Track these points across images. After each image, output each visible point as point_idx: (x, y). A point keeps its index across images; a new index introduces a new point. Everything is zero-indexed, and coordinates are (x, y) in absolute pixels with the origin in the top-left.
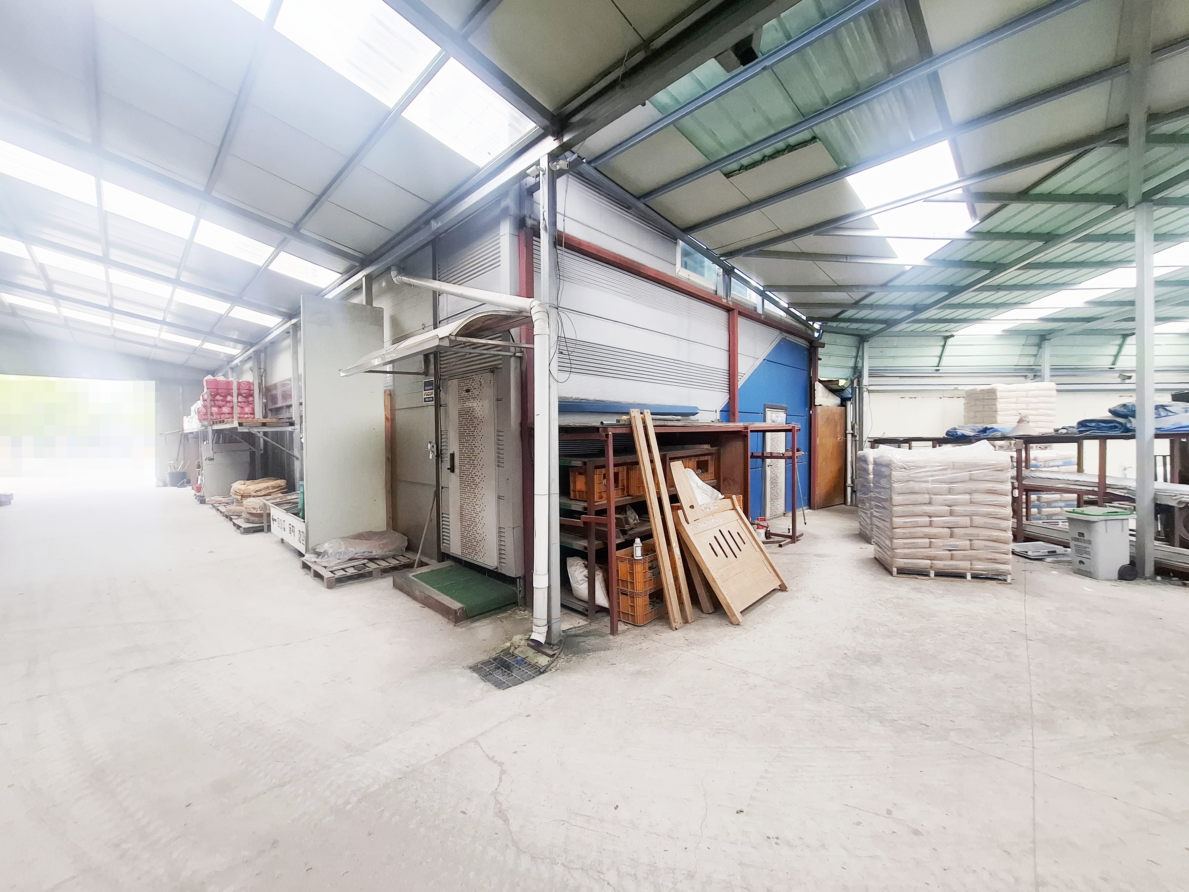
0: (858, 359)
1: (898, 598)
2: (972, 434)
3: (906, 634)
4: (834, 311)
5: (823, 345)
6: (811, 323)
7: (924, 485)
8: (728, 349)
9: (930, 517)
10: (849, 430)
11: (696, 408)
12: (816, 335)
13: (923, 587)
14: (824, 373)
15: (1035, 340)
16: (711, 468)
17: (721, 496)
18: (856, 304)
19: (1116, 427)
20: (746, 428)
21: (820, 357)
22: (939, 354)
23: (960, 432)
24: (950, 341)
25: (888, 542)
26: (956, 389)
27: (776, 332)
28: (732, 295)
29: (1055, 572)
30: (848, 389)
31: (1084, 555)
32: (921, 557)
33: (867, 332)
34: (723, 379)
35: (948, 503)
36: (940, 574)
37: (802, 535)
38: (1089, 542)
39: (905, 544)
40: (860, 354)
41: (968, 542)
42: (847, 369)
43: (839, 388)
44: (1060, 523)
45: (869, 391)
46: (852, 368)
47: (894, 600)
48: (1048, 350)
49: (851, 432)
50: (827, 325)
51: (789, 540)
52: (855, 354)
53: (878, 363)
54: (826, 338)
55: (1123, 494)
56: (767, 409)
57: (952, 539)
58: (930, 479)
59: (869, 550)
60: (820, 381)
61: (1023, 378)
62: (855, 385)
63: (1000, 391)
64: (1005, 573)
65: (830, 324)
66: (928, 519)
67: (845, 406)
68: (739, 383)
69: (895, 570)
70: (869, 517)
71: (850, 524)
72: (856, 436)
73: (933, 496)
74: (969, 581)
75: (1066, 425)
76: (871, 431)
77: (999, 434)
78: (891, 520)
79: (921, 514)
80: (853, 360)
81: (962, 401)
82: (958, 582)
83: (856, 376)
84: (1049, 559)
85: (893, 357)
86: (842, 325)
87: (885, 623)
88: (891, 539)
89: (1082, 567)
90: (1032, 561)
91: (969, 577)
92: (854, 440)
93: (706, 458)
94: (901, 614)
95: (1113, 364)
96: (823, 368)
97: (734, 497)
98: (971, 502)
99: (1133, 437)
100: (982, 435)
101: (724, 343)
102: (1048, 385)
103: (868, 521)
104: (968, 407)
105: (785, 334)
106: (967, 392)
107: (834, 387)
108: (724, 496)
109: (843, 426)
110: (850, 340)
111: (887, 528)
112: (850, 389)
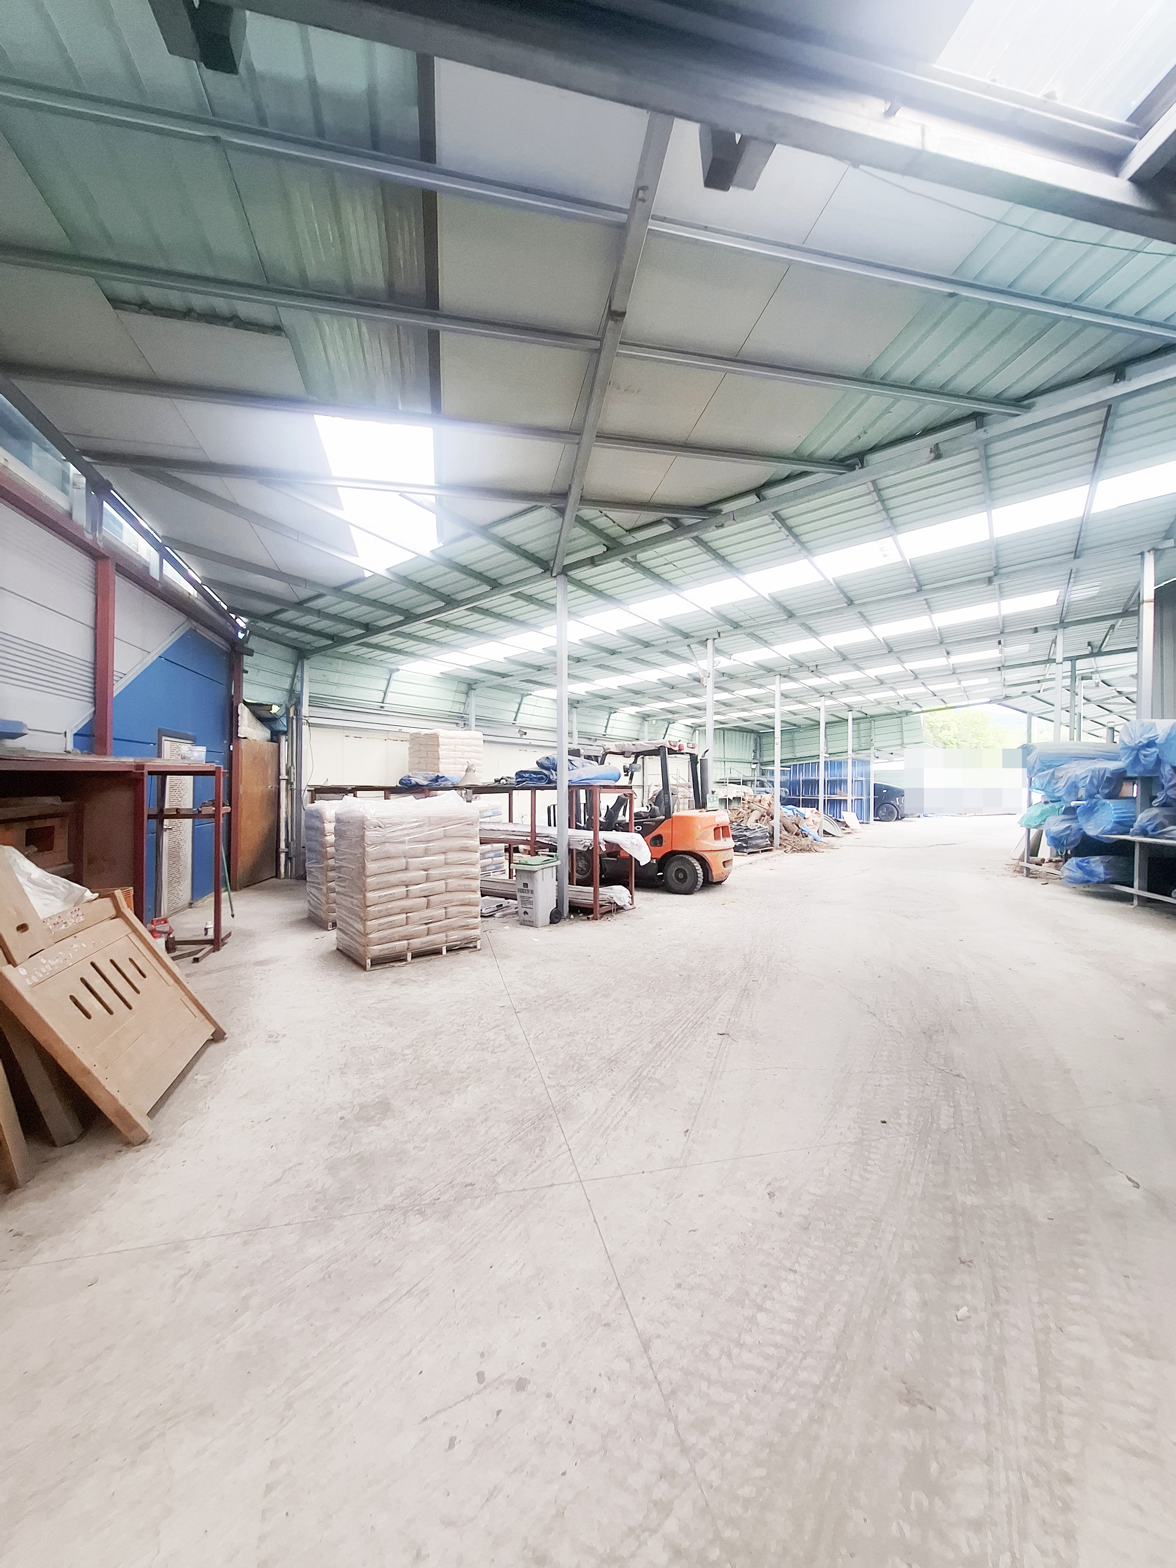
0: (296, 680)
1: (380, 1002)
2: (425, 783)
3: (407, 1052)
4: (271, 608)
5: (251, 653)
6: (233, 616)
7: (401, 847)
8: (92, 624)
9: (407, 886)
10: (284, 775)
11: (20, 724)
12: (241, 635)
13: (403, 976)
14: (252, 692)
15: (464, 688)
16: (61, 842)
17: (89, 895)
18: (300, 605)
19: (542, 778)
20: (141, 767)
21: (246, 668)
22: (384, 689)
23: (414, 780)
24: (395, 676)
25: (359, 927)
26: (400, 731)
27: (180, 618)
28: (103, 533)
29: (507, 928)
30: (281, 719)
31: (529, 906)
32: (397, 939)
33: (308, 647)
34: (83, 677)
35: (422, 866)
36: (418, 955)
37: (230, 934)
38: (532, 892)
39: (380, 925)
40: (298, 673)
41: (444, 911)
42: (280, 692)
43: (269, 716)
44: (492, 874)
45: (310, 725)
46: (287, 690)
47: (378, 1006)
48: (474, 699)
49: (286, 777)
50: (258, 624)
51: (209, 947)
52: (291, 673)
53: (322, 690)
54: (253, 643)
55: (547, 842)
56: (164, 738)
57: (428, 910)
58: (407, 838)
59: (330, 938)
60: (246, 703)
61: (455, 726)
62: (292, 714)
63: (442, 737)
64: (476, 939)
65: (261, 624)
66: (404, 889)
67: (278, 741)
68: (115, 688)
69: (369, 961)
70: (325, 895)
71: (297, 906)
72: (292, 784)
73: (409, 860)
74: (445, 956)
75: (505, 776)
76: (313, 776)
77: (449, 784)
78: (365, 896)
79: (397, 883)
80: (289, 680)
81: (407, 745)
82: (435, 960)
83: (293, 702)
84: (498, 915)
85: (336, 684)
86: (279, 629)
87: (378, 1044)
88: (364, 921)
89: (526, 917)
90: (487, 919)
91: (444, 952)
92: (289, 788)
93: (48, 823)
94: (391, 1024)
95: (515, 720)
96: (250, 686)
97: (118, 893)
98: (446, 864)
99: (555, 788)
100: (435, 785)
101: (86, 615)
102: (475, 735)
103: (323, 900)
104: (413, 752)
105: (195, 623)
106: (411, 735)
107: (264, 714)
108: (97, 895)
109: (275, 769)
110: (288, 653)
111: (358, 907)
112: (285, 720)
